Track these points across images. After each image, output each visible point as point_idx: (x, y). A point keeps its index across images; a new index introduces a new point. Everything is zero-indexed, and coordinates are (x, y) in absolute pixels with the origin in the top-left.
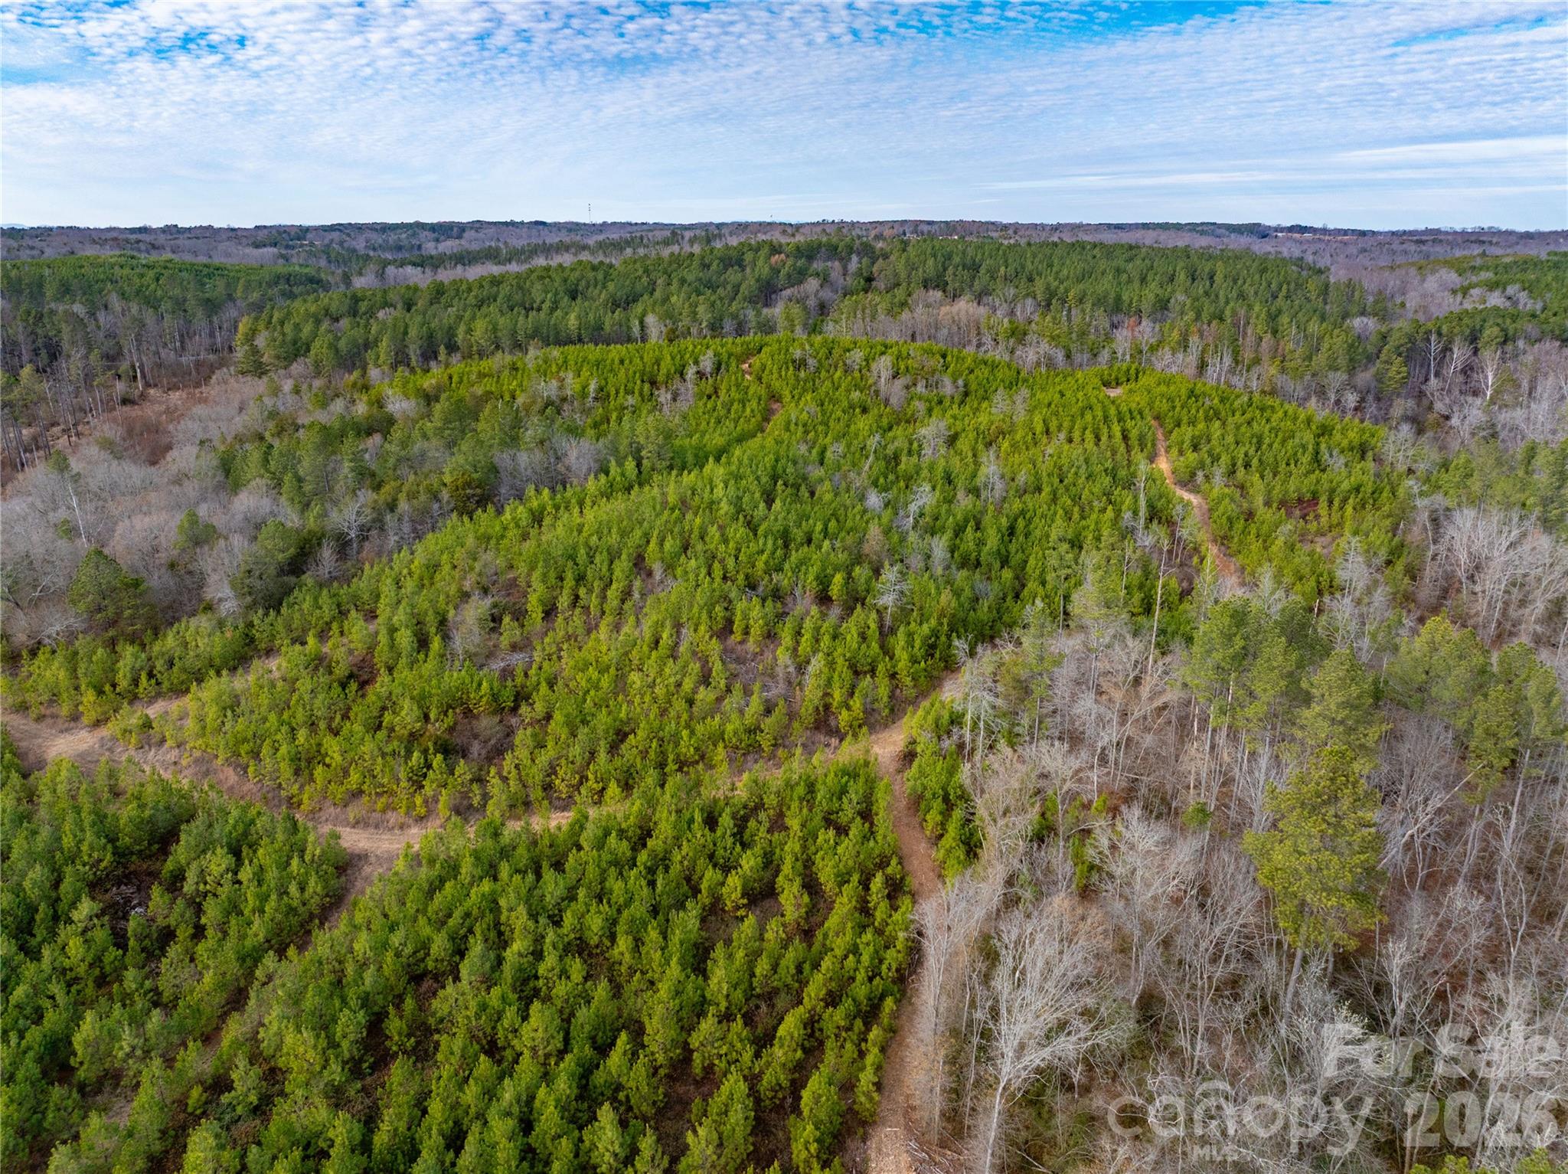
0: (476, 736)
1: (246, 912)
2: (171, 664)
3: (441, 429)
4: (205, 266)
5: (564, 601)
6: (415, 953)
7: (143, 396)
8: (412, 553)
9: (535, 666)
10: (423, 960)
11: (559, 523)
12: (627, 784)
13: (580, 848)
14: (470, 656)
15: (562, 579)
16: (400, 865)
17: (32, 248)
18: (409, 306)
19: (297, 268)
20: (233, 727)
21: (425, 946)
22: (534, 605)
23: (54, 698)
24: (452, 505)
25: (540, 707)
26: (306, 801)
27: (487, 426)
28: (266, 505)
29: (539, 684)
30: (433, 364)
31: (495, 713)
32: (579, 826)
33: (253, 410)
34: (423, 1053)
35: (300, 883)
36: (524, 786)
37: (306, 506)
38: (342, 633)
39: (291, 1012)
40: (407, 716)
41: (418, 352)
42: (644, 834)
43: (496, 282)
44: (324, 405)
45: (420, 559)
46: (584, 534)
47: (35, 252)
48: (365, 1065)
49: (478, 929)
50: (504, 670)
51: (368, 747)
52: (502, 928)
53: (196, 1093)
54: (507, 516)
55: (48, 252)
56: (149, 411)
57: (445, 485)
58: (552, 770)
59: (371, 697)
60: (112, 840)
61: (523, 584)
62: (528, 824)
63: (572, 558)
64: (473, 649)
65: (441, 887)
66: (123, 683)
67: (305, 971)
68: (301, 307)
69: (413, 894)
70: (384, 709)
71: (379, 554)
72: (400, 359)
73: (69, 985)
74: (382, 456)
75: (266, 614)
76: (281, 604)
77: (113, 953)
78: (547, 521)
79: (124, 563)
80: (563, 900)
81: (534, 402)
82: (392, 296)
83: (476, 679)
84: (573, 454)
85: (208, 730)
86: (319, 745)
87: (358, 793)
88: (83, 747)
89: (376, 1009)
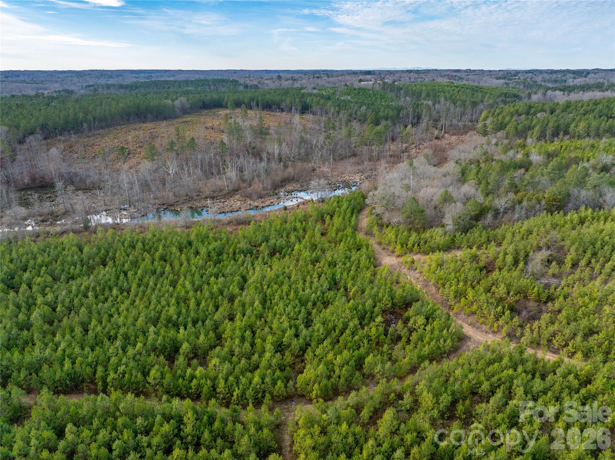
0: (526, 308)
1: (425, 342)
2: (426, 243)
3: (550, 173)
4: (477, 87)
5: (583, 263)
6: (476, 384)
7: (443, 137)
8: (523, 224)
9: (560, 288)
10: (478, 388)
11: (592, 226)
12: (587, 354)
13: (555, 374)
14: (533, 274)
15: (585, 252)
16: (481, 348)
17: (422, 78)
18: (552, 112)
19: (511, 89)
20: (439, 273)
21: (480, 384)
22: (568, 260)
23: (389, 243)
24: (545, 207)
25: (557, 306)
26: (455, 309)
27: (571, 174)
28: (473, 191)
29: (560, 295)
30: (556, 139)
31: (536, 301)
32: (558, 364)
33: (479, 150)
34: (466, 423)
35: (444, 339)
36: (540, 336)
37: (487, 195)
38: (486, 249)
39: (428, 384)
40: (501, 290)
41: (551, 133)
42: (588, 381)
43: (596, 103)
44: (505, 152)
45: (525, 228)
46: (603, 234)
47: (423, 80)
48: (446, 415)
49: (502, 387)
50: (546, 284)
51: (483, 297)
52: (512, 391)
53: (393, 395)
54: (568, 217)
55: (426, 79)
56: (443, 143)
57: (545, 198)
58: (554, 335)
59: (490, 279)
60: (392, 299)
61: (566, 250)
62: (536, 353)
63: (593, 244)
64: (535, 271)
65: (492, 364)
66: (410, 245)
67: (437, 372)
68: (509, 109)
69: (482, 362)
70: (493, 284)
71: (510, 221)
72: (542, 136)
73: (369, 341)
74: (521, 179)
75: (461, 234)
76: (468, 231)
77: (383, 337)
78: (587, 224)
79: (421, 202)
80: (540, 392)
81: (598, 164)
82: (546, 107)
83: (533, 285)
84: (609, 195)
85: (431, 271)
86: (466, 290)
87: (474, 313)
88: (393, 263)
89: (456, 398)
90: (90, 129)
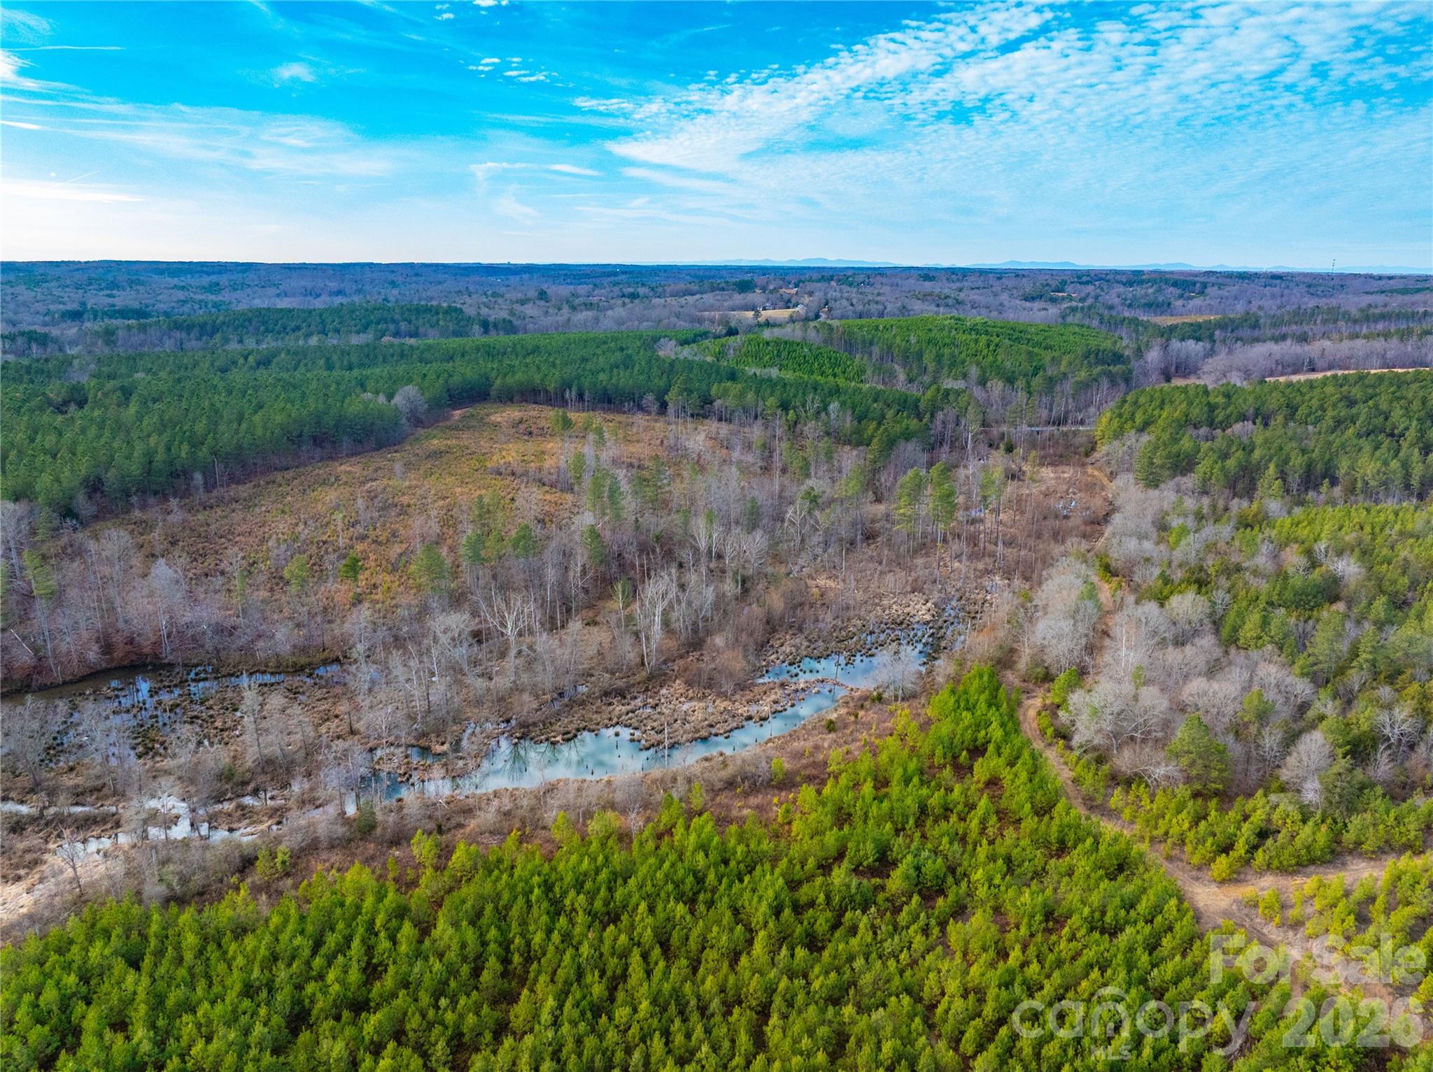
41: (1298, 481)
66: (1241, 852)
90: (209, 486)
